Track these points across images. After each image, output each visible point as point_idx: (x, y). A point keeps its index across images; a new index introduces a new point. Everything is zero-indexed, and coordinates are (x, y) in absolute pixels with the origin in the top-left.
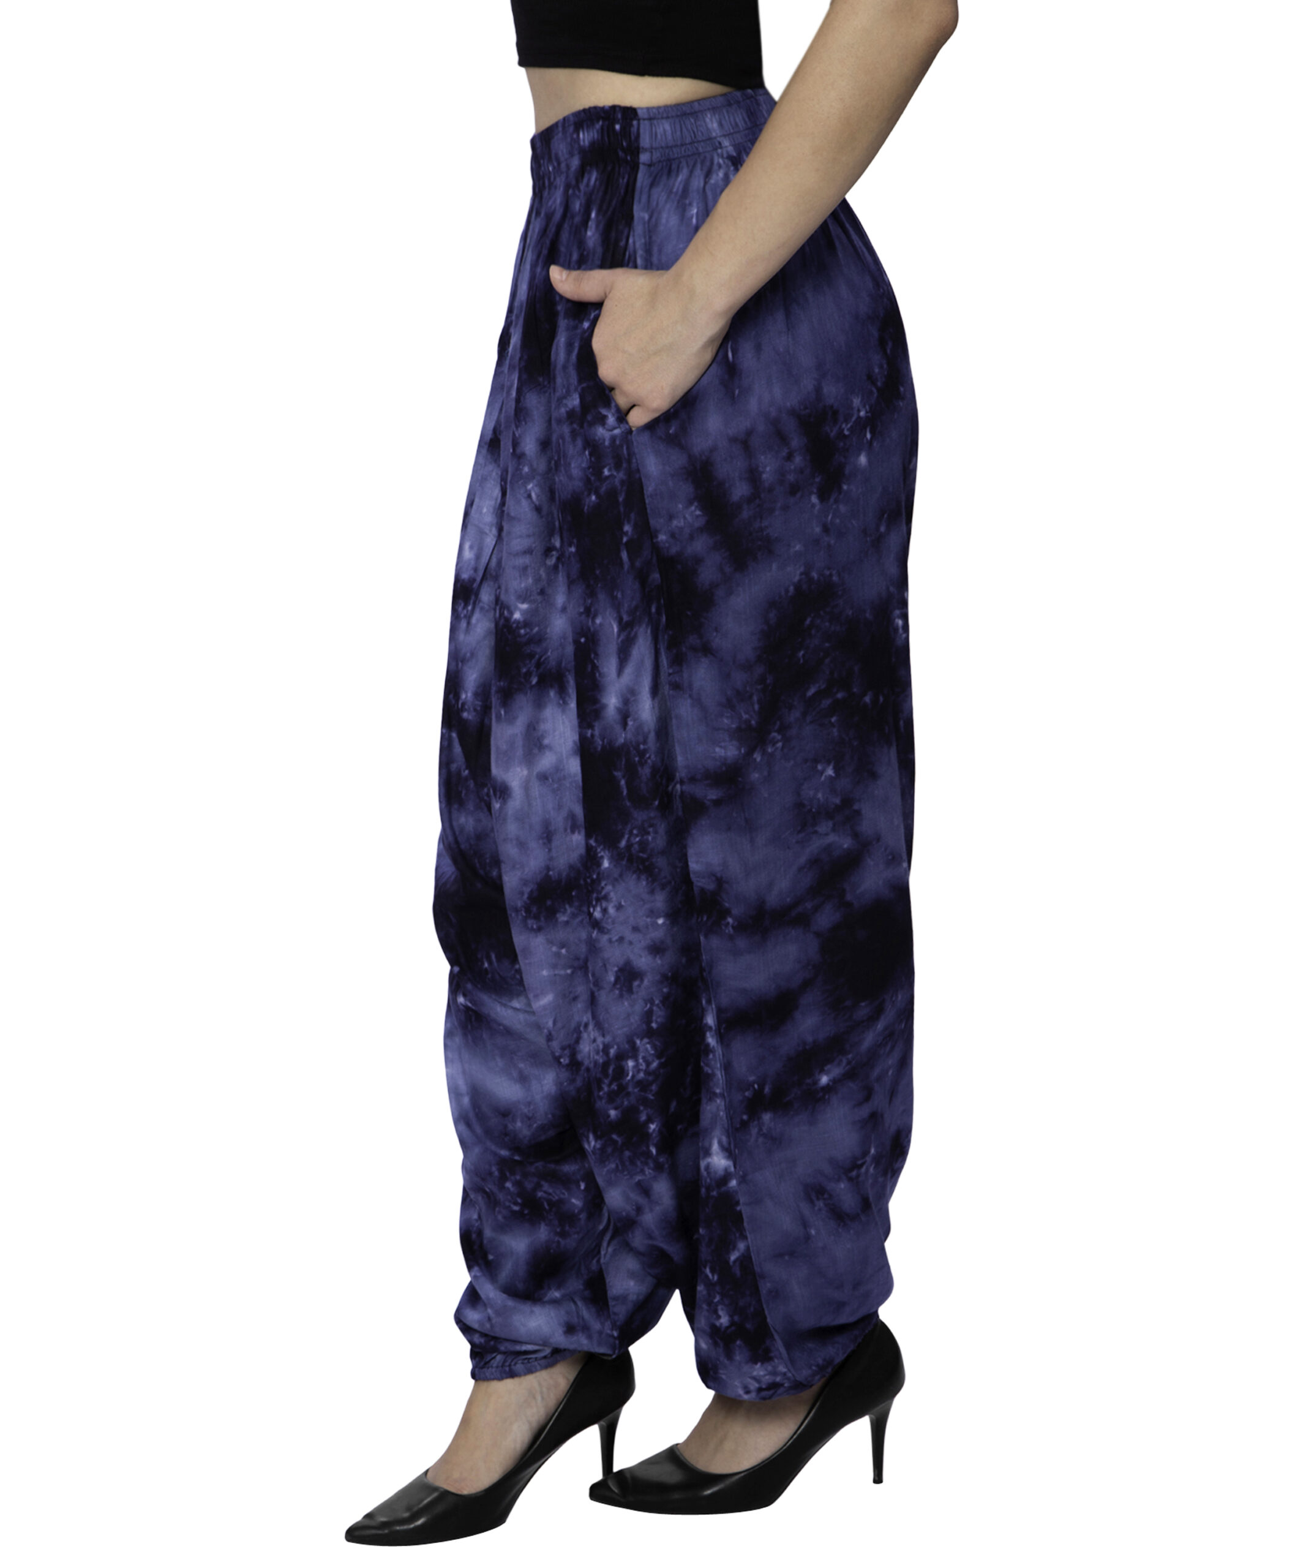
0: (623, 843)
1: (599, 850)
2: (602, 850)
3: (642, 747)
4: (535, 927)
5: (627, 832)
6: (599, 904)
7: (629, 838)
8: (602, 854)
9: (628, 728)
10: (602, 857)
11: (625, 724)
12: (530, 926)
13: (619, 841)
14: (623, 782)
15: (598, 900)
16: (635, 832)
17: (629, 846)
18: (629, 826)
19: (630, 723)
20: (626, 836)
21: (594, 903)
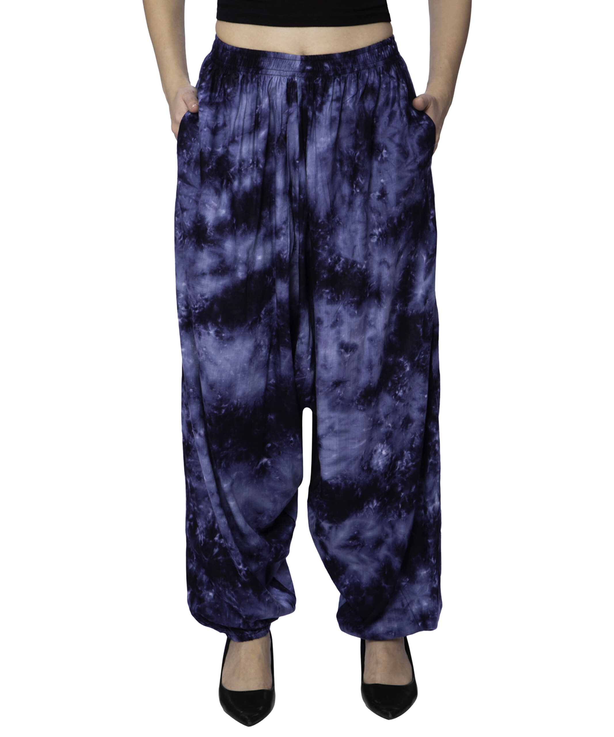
0: (416, 359)
1: (405, 362)
2: (407, 362)
3: (431, 313)
4: (362, 409)
5: (419, 353)
6: (402, 389)
7: (419, 356)
8: (407, 364)
9: (426, 305)
10: (406, 366)
11: (425, 302)
12: (359, 408)
13: (415, 358)
14: (421, 330)
15: (401, 387)
16: (422, 353)
17: (418, 360)
18: (420, 350)
19: (428, 302)
20: (418, 355)
21: (399, 388)
